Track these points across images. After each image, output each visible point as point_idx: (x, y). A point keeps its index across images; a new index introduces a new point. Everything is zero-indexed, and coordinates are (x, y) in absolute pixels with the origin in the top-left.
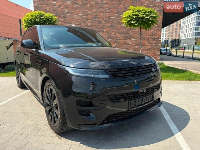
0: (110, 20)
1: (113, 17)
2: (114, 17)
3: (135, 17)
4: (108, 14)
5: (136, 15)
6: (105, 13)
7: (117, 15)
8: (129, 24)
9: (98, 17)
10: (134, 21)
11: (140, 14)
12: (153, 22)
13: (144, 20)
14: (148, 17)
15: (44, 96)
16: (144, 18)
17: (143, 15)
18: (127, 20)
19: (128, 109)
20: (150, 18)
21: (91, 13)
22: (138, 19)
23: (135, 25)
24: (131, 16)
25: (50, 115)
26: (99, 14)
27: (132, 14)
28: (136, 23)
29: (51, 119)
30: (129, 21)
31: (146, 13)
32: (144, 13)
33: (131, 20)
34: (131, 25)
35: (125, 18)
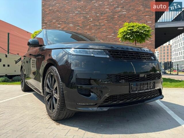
0: (107, 39)
1: (109, 37)
2: (111, 37)
3: (129, 31)
4: (105, 34)
5: (130, 30)
6: (102, 33)
7: (113, 34)
8: (125, 38)
9: (97, 37)
10: (129, 35)
11: (134, 28)
12: (146, 35)
13: (138, 34)
14: (142, 31)
15: (44, 86)
16: (138, 31)
17: (137, 29)
18: (122, 35)
19: (129, 92)
20: (144, 32)
21: (90, 33)
22: (132, 33)
23: (130, 39)
24: (126, 31)
25: (49, 104)
26: (97, 34)
27: (126, 29)
28: (131, 37)
29: (50, 107)
30: (124, 35)
31: (140, 28)
32: (138, 27)
33: (127, 34)
34: (126, 39)
35: (121, 33)
